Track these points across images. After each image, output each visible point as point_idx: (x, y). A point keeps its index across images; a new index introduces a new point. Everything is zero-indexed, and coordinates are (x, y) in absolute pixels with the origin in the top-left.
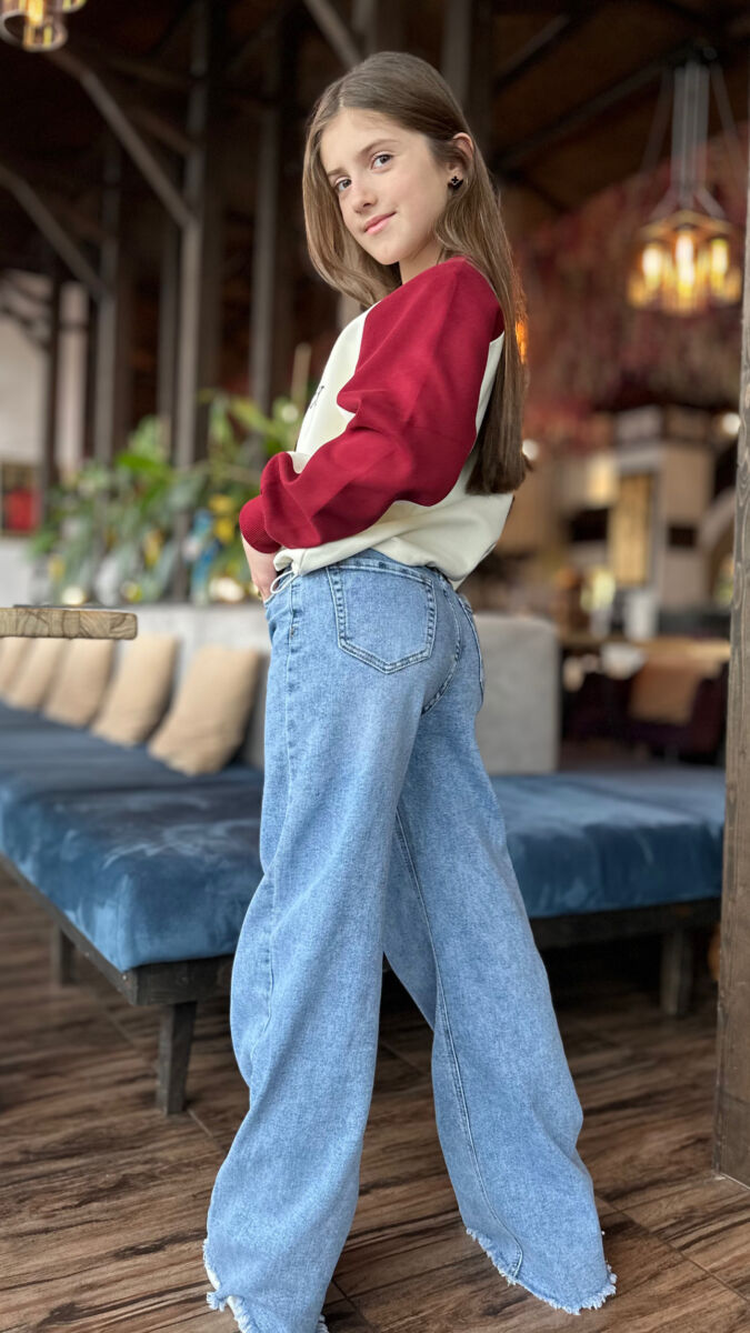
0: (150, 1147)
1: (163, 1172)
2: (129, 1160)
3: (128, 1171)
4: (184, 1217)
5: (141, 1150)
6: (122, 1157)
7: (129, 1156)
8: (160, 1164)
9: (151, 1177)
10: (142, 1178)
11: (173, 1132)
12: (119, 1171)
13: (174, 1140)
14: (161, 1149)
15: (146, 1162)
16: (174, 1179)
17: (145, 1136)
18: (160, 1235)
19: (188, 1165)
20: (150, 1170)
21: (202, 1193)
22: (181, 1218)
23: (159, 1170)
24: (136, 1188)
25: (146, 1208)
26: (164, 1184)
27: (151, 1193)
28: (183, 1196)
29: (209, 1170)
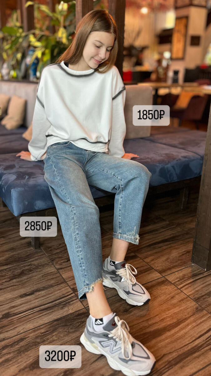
0: (30, 260)
1: (34, 269)
2: (24, 265)
3: (24, 269)
4: (39, 283)
5: (27, 261)
6: (22, 264)
7: (24, 264)
8: (33, 266)
9: (30, 270)
10: (27, 271)
11: (36, 255)
12: (21, 269)
13: (37, 258)
14: (33, 261)
15: (29, 265)
16: (37, 271)
17: (29, 256)
18: (33, 289)
19: (41, 266)
20: (30, 268)
21: (45, 275)
22: (39, 284)
23: (32, 268)
24: (26, 274)
25: (29, 281)
26: (34, 272)
27: (30, 276)
28: (39, 276)
29: (46, 267)
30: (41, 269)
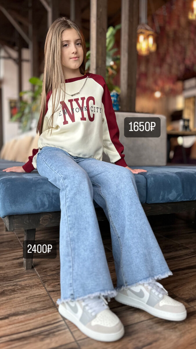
0: (17, 280)
1: (18, 289)
2: (8, 285)
3: (6, 289)
4: (21, 306)
5: (13, 281)
6: (6, 284)
7: (8, 283)
8: (18, 286)
9: (14, 291)
10: (10, 291)
11: (26, 275)
12: (3, 288)
13: (26, 278)
14: (20, 281)
15: (14, 285)
16: (21, 292)
17: (17, 276)
18: (9, 312)
19: (28, 287)
20: (14, 288)
21: (30, 297)
22: (19, 306)
23: (17, 288)
24: (7, 295)
25: (8, 302)
26: (17, 293)
27: (11, 297)
28: (23, 298)
29: (35, 289)
30: (27, 291)
